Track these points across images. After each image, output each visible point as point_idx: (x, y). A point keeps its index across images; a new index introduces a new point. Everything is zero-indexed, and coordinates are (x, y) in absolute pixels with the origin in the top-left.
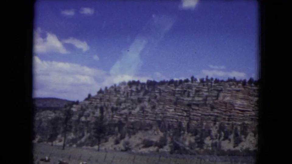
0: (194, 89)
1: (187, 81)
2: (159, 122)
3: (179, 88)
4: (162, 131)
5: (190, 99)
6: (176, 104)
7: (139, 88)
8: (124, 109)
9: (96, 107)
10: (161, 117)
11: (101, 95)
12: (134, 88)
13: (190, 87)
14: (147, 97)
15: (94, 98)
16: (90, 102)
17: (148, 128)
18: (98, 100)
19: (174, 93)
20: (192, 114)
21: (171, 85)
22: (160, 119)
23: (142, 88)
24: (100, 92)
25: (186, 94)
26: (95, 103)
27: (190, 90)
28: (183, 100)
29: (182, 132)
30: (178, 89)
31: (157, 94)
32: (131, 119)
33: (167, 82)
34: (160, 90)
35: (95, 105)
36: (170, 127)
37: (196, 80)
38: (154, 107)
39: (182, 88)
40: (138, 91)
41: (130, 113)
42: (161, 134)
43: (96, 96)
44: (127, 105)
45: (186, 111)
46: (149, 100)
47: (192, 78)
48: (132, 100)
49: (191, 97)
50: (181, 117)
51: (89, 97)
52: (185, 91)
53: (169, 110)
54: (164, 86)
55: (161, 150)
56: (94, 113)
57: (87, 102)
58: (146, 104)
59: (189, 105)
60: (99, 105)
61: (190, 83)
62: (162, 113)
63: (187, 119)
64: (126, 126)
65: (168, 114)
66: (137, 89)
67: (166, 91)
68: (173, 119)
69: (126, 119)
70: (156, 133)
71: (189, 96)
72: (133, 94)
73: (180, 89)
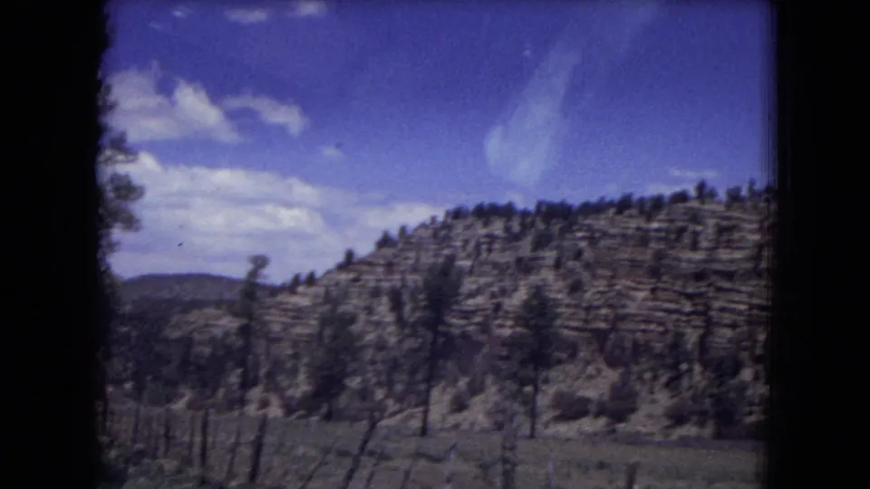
0: (711, 222)
1: (681, 197)
2: (600, 336)
3: (659, 221)
4: (612, 364)
5: (699, 256)
6: (655, 272)
7: (516, 226)
8: (472, 295)
9: (376, 293)
10: (606, 319)
11: (388, 252)
12: (498, 227)
13: (695, 218)
14: (550, 255)
15: (363, 262)
16: (351, 276)
17: (564, 356)
18: (380, 270)
19: (643, 239)
20: (717, 304)
21: (627, 212)
22: (602, 325)
23: (524, 227)
24: (385, 241)
25: (686, 240)
26: (370, 280)
27: (699, 228)
28: (678, 260)
29: (684, 367)
30: (655, 225)
31: (583, 244)
32: (501, 326)
33: (611, 204)
34: (590, 229)
35: (372, 284)
36: (639, 350)
37: (712, 194)
38: (576, 288)
39: (671, 221)
40: (512, 238)
41: (498, 307)
42: (612, 375)
43: (372, 255)
44: (483, 280)
45: (690, 297)
46: (558, 265)
47: (701, 187)
48: (495, 265)
49: (702, 249)
50: (674, 317)
51: (349, 262)
52: (681, 231)
53: (633, 293)
54: (603, 216)
55: (621, 427)
56: (370, 310)
57: (344, 277)
58: (548, 275)
59: (699, 276)
60: (385, 285)
61: (695, 204)
62: (610, 306)
63: (698, 321)
64: (485, 350)
65: (632, 308)
66: (507, 229)
67: (613, 231)
68: (647, 321)
69: (485, 328)
70: (591, 369)
71: (694, 246)
72: (497, 246)
73: (664, 225)
